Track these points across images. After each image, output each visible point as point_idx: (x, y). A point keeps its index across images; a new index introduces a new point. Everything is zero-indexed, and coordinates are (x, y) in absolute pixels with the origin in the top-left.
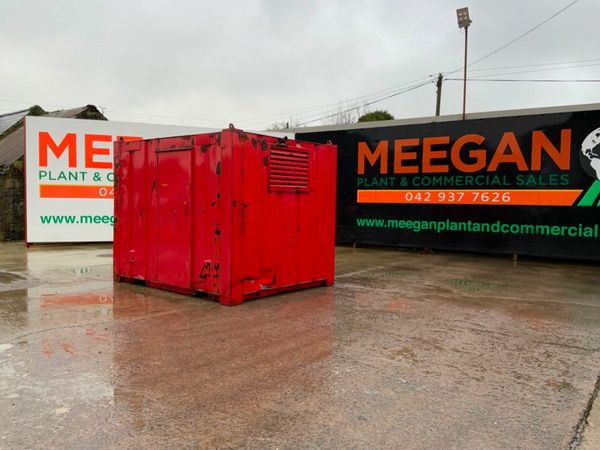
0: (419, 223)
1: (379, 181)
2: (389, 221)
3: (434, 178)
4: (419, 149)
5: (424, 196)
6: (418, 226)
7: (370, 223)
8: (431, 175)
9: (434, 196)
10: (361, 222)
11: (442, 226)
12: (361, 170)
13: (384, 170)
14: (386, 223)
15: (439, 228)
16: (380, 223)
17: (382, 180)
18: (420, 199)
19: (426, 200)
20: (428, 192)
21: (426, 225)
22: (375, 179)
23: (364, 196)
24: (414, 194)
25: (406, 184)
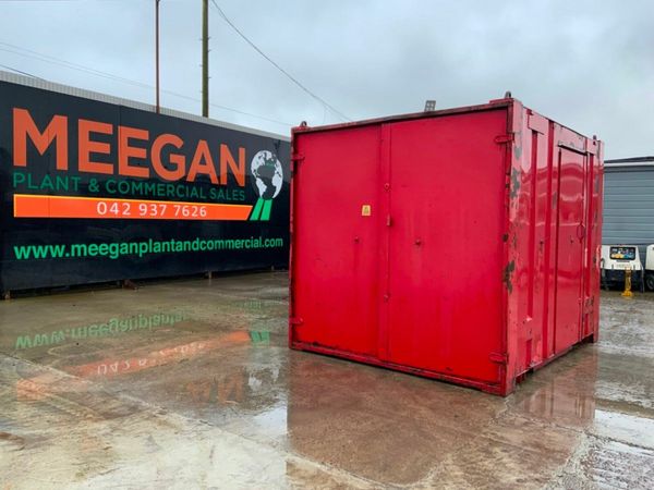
0: (117, 245)
1: (54, 182)
2: (73, 247)
3: (134, 184)
4: (112, 140)
5: (121, 208)
6: (114, 250)
7: (40, 252)
8: (130, 179)
9: (134, 208)
10: (21, 253)
11: (144, 248)
12: (20, 158)
13: (62, 163)
14: (68, 250)
15: (141, 251)
16: (58, 251)
17: (58, 179)
18: (116, 211)
19: (124, 213)
20: (127, 202)
21: (126, 248)
22: (47, 177)
23: (26, 205)
24: (110, 205)
25: (96, 189)
